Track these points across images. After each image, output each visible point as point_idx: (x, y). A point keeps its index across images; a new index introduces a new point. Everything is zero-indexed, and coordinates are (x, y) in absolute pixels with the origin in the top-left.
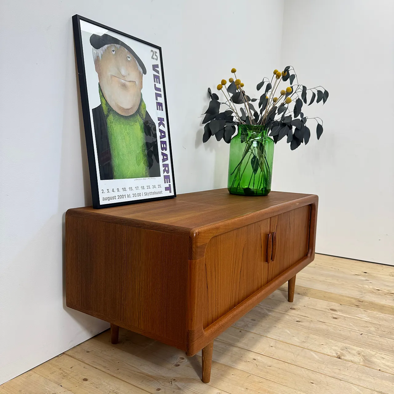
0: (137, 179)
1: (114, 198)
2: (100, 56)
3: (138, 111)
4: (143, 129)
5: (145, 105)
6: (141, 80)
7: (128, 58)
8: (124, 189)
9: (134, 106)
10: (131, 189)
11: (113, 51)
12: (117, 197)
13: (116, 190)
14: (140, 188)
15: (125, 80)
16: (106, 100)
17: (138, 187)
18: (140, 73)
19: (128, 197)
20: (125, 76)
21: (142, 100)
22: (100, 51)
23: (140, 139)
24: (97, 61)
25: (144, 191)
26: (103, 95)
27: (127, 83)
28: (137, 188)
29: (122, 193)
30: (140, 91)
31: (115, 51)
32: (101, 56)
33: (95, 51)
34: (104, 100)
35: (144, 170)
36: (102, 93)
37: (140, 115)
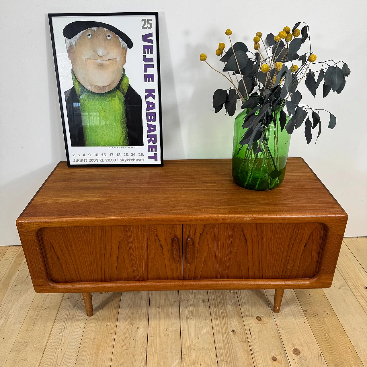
0: (112, 147)
1: (85, 160)
2: (74, 44)
3: (118, 87)
4: (123, 104)
5: (128, 79)
6: (125, 55)
7: (108, 37)
8: (97, 155)
9: (113, 82)
10: (104, 155)
11: (88, 35)
12: (88, 161)
13: (87, 155)
14: (115, 154)
15: (102, 60)
16: (79, 82)
17: (113, 154)
18: (123, 48)
19: (100, 160)
20: (103, 56)
21: (123, 76)
22: (74, 40)
23: (118, 113)
24: (70, 50)
25: (119, 158)
26: (76, 78)
27: (105, 62)
28: (111, 155)
29: (93, 157)
30: (123, 66)
31: (91, 35)
32: (76, 43)
33: (69, 40)
34: (77, 82)
35: (122, 139)
36: (75, 77)
37: (120, 90)
